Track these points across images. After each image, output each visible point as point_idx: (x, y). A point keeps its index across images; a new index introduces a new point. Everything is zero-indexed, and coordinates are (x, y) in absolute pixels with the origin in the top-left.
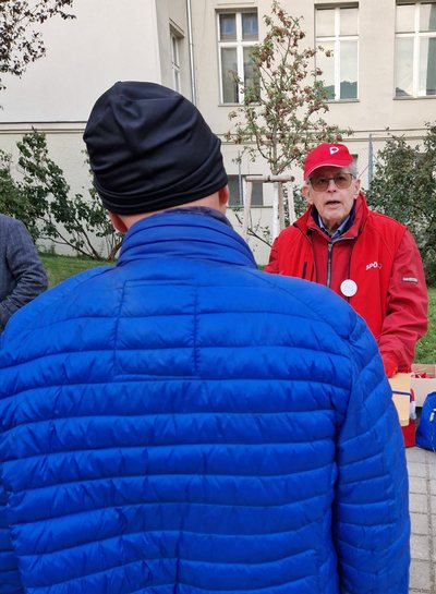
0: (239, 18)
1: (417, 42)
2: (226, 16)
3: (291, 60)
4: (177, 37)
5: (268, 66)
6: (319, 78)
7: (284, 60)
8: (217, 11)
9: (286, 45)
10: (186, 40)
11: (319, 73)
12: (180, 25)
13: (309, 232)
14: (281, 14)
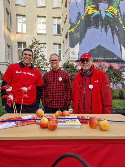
0: (22, 44)
1: (57, 51)
2: (20, 44)
3: (37, 49)
4: (9, 47)
5: (33, 49)
6: (43, 53)
7: (36, 49)
8: (18, 43)
9: (36, 46)
10: (11, 47)
11: (43, 52)
12: (10, 44)
13: (81, 74)
14: (35, 40)
